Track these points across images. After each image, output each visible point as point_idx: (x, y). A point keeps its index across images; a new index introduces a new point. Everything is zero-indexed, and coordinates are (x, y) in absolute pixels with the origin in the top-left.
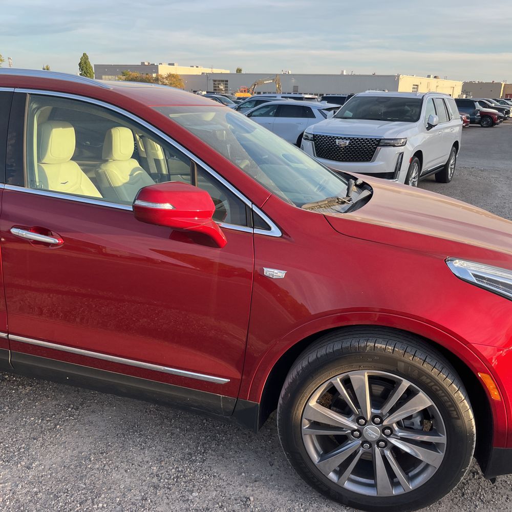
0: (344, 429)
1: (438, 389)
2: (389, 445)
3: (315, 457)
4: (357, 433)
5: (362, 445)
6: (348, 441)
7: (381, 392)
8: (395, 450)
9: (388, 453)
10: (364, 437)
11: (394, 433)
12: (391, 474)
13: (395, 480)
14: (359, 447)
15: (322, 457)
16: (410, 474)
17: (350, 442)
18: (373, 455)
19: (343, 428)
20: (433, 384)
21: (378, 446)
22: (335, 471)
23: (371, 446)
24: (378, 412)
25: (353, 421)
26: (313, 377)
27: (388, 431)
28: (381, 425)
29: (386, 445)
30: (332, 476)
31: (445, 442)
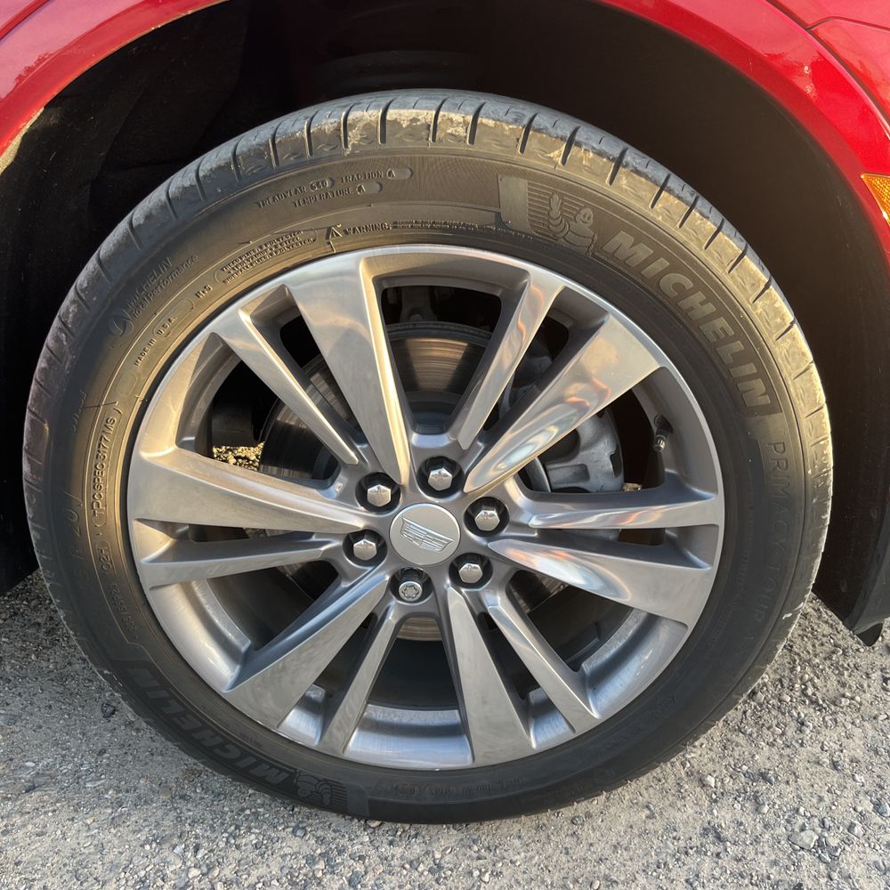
0: (314, 539)
1: (689, 284)
2: (500, 571)
3: (218, 667)
4: (365, 547)
5: (394, 586)
6: (339, 584)
7: (453, 367)
8: (525, 585)
9: (499, 604)
10: (398, 558)
11: (512, 518)
12: (518, 679)
13: (534, 696)
14: (385, 599)
15: (247, 663)
16: (588, 667)
17: (344, 585)
18: (441, 619)
19: (310, 535)
20: (662, 263)
21: (457, 581)
22: (307, 704)
23: (428, 587)
24: (439, 442)
25: (343, 498)
26: (125, 326)
27: (488, 517)
28: (458, 495)
29: (487, 571)
30: (299, 726)
31: (719, 519)
